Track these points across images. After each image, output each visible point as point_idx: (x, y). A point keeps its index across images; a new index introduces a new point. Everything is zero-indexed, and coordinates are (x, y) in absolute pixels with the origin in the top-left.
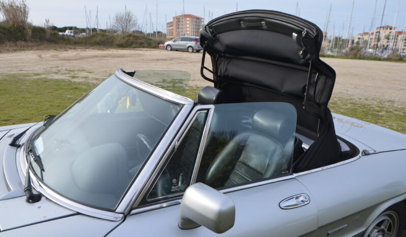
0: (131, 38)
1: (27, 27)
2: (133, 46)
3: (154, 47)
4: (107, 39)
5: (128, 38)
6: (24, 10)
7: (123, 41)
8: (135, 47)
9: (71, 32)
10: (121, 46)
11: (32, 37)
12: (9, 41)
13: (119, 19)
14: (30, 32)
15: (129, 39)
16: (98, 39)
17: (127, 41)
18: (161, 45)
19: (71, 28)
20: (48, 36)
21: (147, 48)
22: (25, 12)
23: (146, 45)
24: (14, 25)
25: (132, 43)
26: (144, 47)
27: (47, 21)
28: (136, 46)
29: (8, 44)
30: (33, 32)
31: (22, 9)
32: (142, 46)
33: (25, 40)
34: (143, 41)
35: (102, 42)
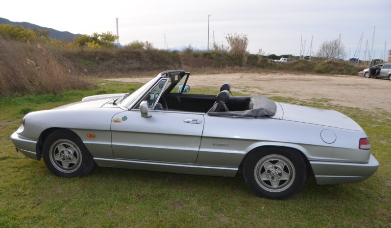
0: (331, 65)
1: (244, 55)
2: (332, 72)
3: (353, 74)
4: (308, 65)
5: (327, 65)
6: (245, 42)
7: (322, 68)
8: (333, 74)
9: (284, 60)
10: (320, 72)
11: (248, 63)
12: (229, 66)
13: (325, 47)
14: (246, 59)
15: (329, 66)
16: (300, 65)
17: (327, 68)
18: (361, 72)
19: (285, 56)
20: (259, 62)
21: (346, 74)
22: (245, 43)
23: (345, 71)
24: (236, 53)
25: (332, 69)
26: (342, 74)
27: (260, 51)
28: (334, 72)
29: (228, 68)
30: (248, 59)
31: (244, 42)
32: (341, 72)
33: (241, 65)
34: (343, 68)
35: (303, 68)
